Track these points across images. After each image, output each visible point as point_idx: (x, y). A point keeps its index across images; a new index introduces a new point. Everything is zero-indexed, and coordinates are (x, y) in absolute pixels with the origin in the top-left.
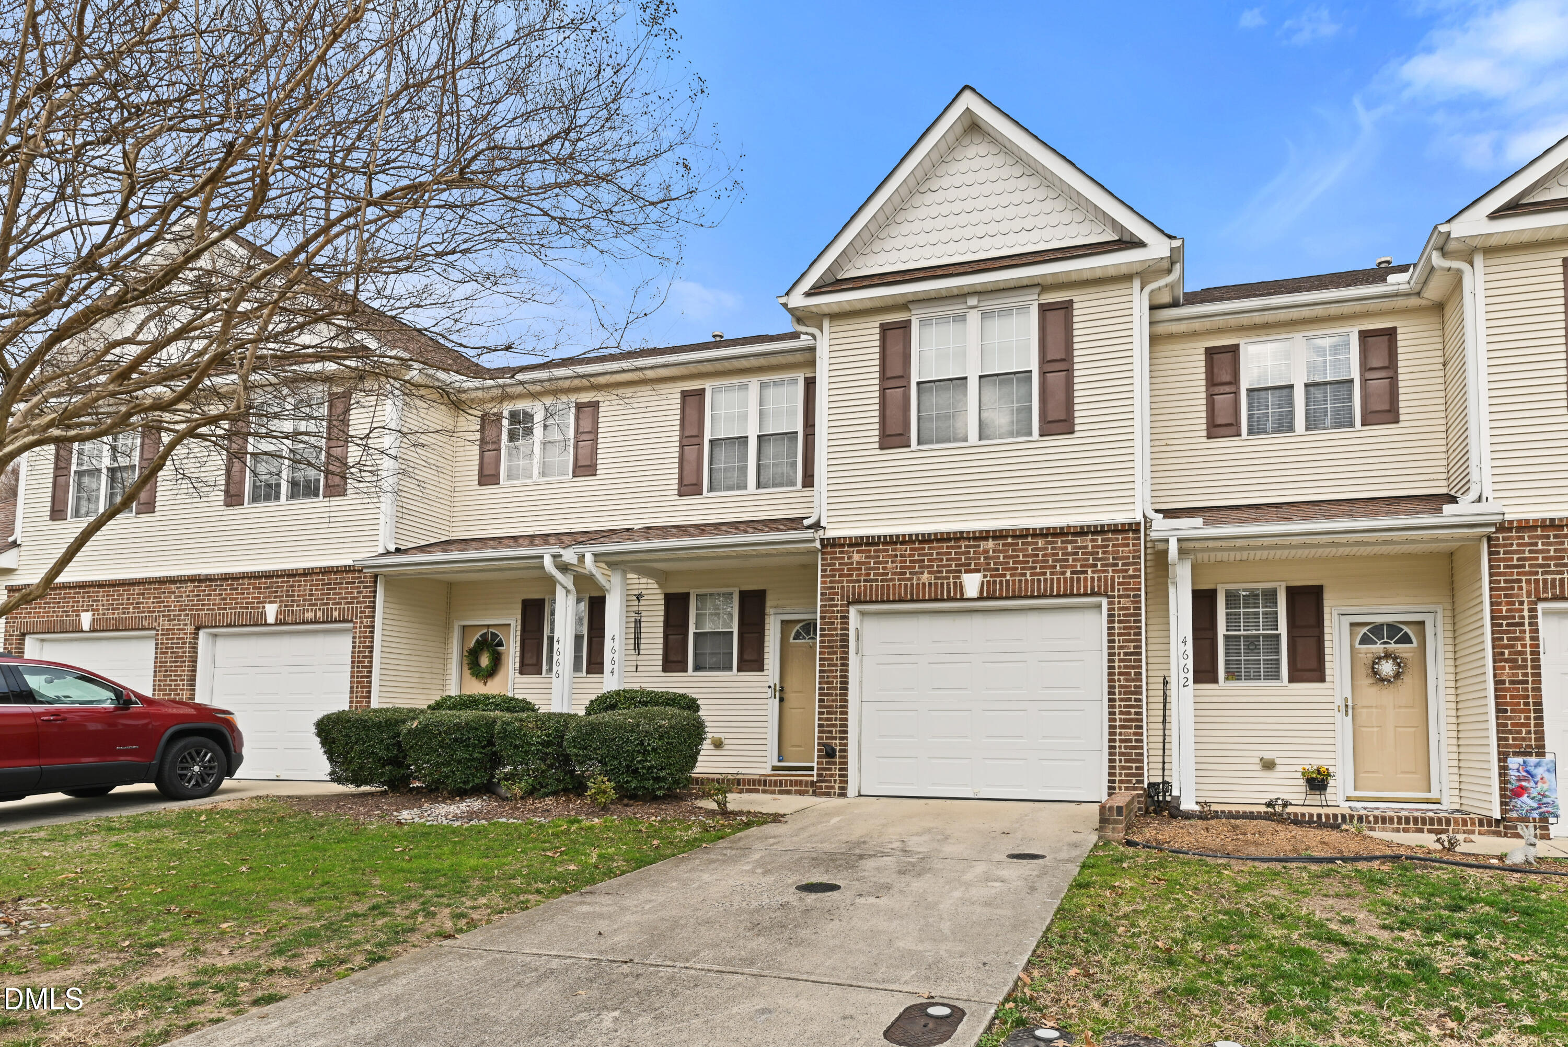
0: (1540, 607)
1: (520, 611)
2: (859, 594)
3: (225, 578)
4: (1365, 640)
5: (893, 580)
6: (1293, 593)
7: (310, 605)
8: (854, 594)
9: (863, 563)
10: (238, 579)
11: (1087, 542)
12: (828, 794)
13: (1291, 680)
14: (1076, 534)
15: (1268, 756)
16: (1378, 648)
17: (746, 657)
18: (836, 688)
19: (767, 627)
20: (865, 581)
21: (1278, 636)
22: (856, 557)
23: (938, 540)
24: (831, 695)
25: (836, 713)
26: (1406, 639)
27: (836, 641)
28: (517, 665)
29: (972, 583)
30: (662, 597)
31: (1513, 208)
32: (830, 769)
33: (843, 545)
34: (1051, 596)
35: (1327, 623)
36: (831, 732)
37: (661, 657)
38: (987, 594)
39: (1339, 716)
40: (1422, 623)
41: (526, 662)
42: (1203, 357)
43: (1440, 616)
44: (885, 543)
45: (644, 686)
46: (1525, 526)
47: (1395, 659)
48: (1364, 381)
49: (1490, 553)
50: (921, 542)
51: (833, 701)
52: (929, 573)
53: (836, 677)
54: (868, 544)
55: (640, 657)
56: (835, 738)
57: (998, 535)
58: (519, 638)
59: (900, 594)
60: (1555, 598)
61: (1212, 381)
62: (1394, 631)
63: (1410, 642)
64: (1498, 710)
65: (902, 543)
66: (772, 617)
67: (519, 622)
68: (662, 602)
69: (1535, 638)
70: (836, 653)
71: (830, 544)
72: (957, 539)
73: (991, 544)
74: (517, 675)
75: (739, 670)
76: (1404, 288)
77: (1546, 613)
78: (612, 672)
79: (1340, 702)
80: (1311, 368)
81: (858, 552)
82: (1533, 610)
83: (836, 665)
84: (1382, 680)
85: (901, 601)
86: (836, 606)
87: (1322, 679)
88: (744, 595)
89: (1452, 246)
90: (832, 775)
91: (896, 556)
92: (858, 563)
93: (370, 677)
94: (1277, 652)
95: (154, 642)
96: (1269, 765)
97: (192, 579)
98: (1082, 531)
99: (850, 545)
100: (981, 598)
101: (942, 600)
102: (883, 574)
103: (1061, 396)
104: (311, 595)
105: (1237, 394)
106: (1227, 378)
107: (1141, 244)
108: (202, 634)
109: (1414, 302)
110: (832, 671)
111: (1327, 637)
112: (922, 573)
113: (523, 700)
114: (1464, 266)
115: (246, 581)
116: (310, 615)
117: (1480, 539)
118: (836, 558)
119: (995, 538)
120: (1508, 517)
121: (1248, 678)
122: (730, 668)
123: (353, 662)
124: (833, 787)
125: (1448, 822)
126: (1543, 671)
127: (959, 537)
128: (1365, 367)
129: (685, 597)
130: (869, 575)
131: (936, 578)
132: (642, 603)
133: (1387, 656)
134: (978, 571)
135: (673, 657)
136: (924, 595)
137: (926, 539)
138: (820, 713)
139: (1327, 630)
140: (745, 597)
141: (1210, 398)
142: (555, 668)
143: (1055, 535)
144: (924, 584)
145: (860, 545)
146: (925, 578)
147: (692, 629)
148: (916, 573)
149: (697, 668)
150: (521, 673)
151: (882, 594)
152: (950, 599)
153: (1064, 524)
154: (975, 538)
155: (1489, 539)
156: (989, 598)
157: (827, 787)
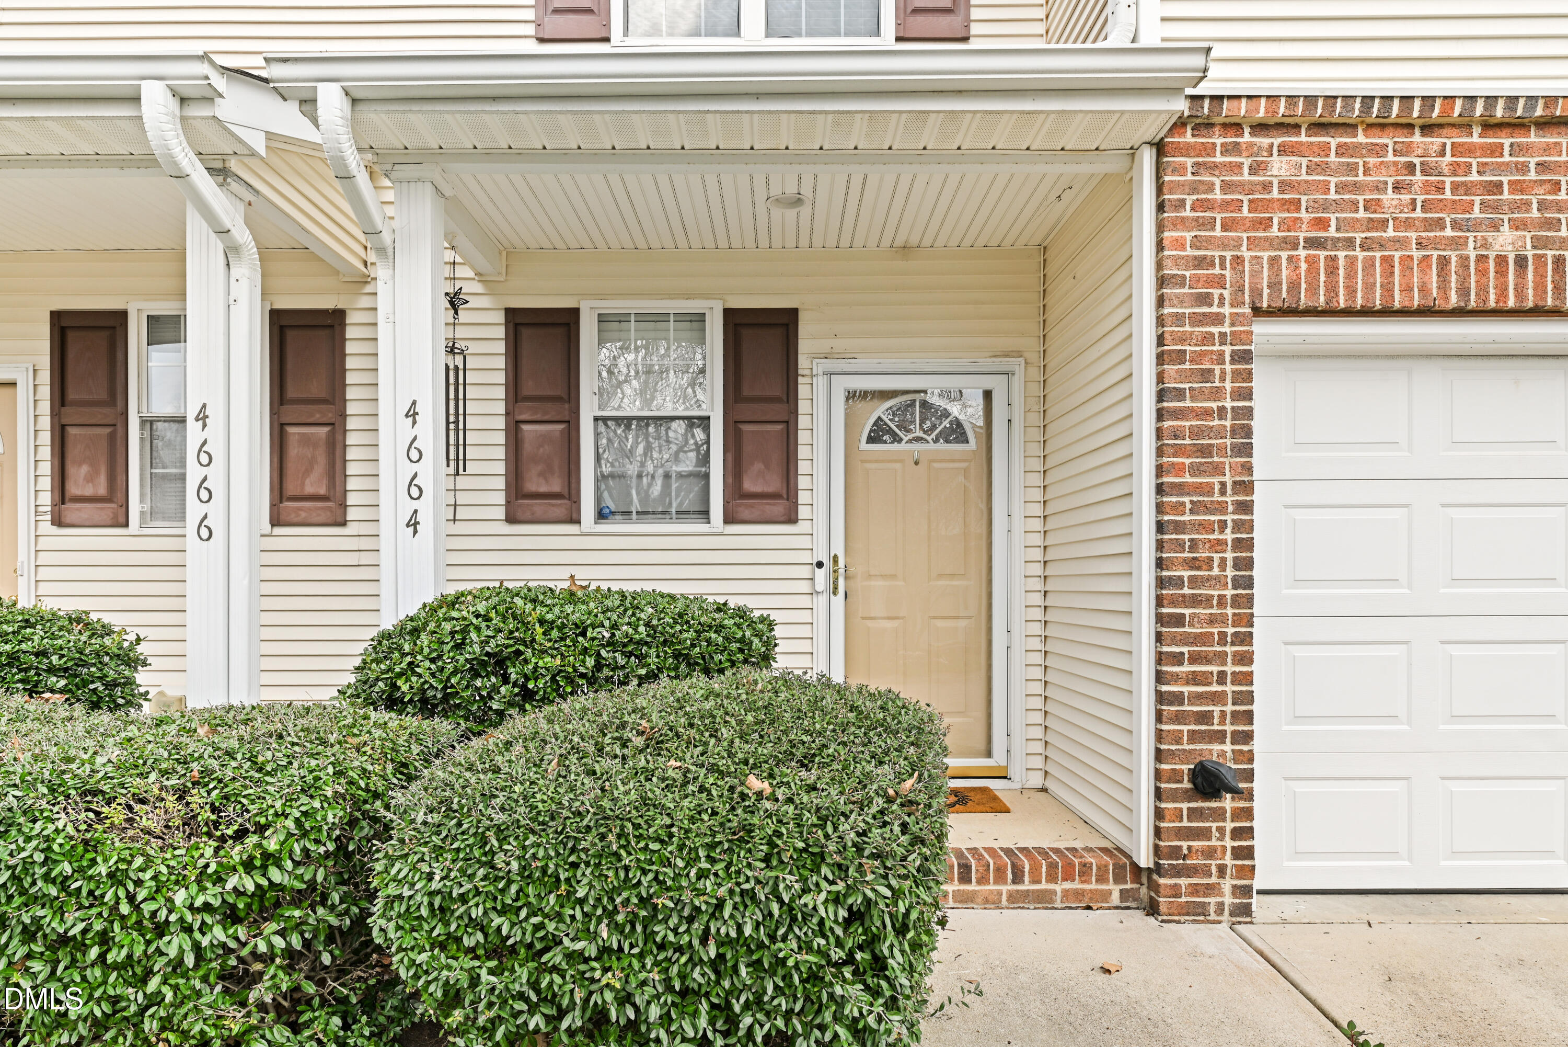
1: (46, 345)
2: (1294, 287)
5: (1400, 243)
8: (1274, 285)
9: (1308, 187)
12: (1198, 912)
17: (749, 485)
18: (1219, 581)
20: (1312, 243)
22: (1279, 168)
24: (1206, 601)
25: (1221, 658)
27: (1219, 433)
28: (46, 499)
30: (500, 317)
32: (1204, 834)
33: (1236, 127)
36: (1205, 718)
37: (501, 483)
41: (73, 489)
44: (1378, 125)
45: (582, 574)
50: (1489, 127)
51: (1212, 620)
52: (1517, 226)
53: (1219, 545)
54: (1319, 127)
55: (462, 482)
56: (1220, 737)
58: (45, 422)
59: (1424, 289)
65: (1430, 128)
67: (45, 377)
68: (501, 332)
70: (1218, 470)
71: (1194, 120)
74: (46, 527)
75: (729, 519)
78: (413, 524)
81: (1283, 150)
83: (1221, 508)
86: (1218, 319)
88: (738, 323)
90: (1210, 853)
91: (1411, 168)
92: (1285, 186)
102: (1372, 225)
110: (1205, 527)
112: (1495, 226)
113: (78, 619)
118: (1213, 168)
122: (704, 515)
124: (1210, 889)
129: (566, 324)
130: (1322, 224)
131: (1538, 243)
132: (463, 316)
135: (536, 483)
136: (1502, 293)
137: (1513, 119)
140: (744, 328)
144: (1501, 260)
145: (1294, 128)
146: (1505, 241)
147: (590, 409)
148: (1476, 226)
150: (58, 521)
151: (1369, 287)
157: (1195, 890)
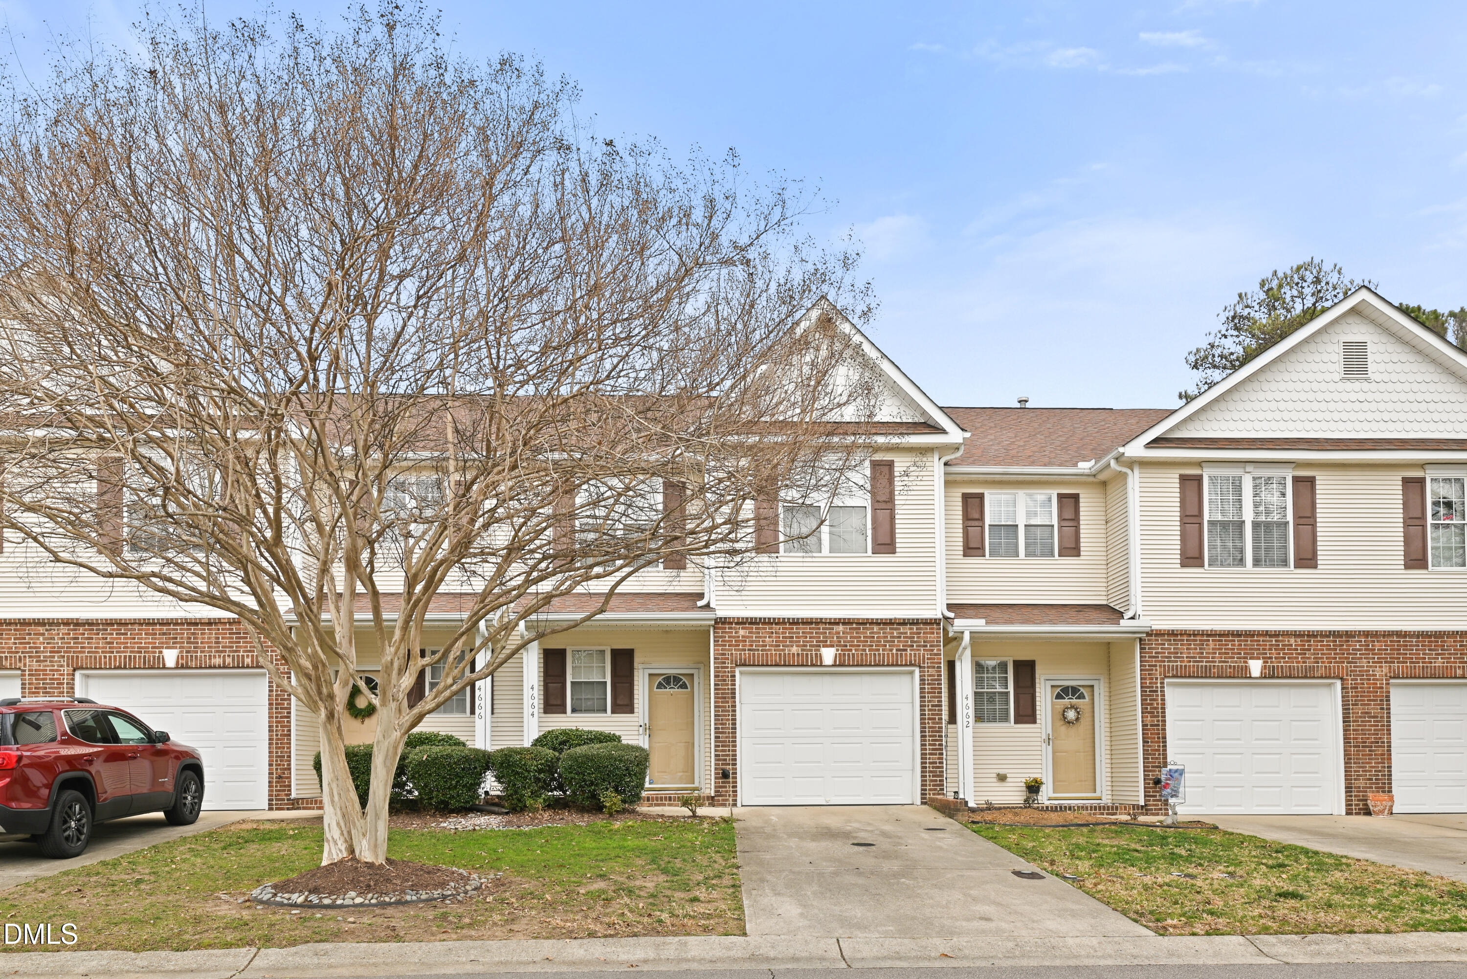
0: (1166, 680)
2: (745, 659)
3: (109, 623)
4: (1059, 696)
5: (770, 650)
6: (1018, 664)
7: (217, 652)
8: (740, 659)
9: (747, 637)
10: (126, 624)
11: (907, 629)
12: (724, 805)
13: (1017, 722)
14: (899, 624)
15: (1002, 772)
16: (1066, 701)
17: (619, 702)
18: (728, 728)
19: (636, 678)
20: (749, 650)
21: (1007, 694)
22: (742, 632)
23: (803, 623)
25: (729, 746)
26: (1081, 696)
27: (728, 694)
29: (828, 655)
30: (542, 652)
31: (1157, 442)
32: (725, 787)
33: (731, 623)
34: (883, 665)
35: (1037, 685)
36: (724, 760)
38: (840, 663)
39: (1044, 745)
40: (1092, 686)
42: (960, 499)
43: (1102, 682)
44: (764, 623)
46: (1159, 634)
47: (1076, 709)
48: (1060, 527)
49: (1141, 649)
50: (790, 624)
51: (726, 737)
52: (797, 646)
54: (751, 623)
56: (728, 764)
57: (846, 622)
59: (775, 660)
60: (1174, 676)
61: (966, 517)
62: (1074, 691)
63: (1084, 698)
64: (1144, 742)
65: (776, 624)
66: (641, 671)
69: (1163, 700)
70: (728, 702)
71: (721, 622)
72: (817, 623)
73: (841, 628)
75: (613, 712)
76: (1087, 471)
77: (1169, 684)
78: (532, 715)
79: (1044, 736)
80: (1029, 514)
81: (743, 628)
82: (1162, 683)
83: (728, 711)
84: (1069, 722)
85: (777, 665)
86: (726, 667)
87: (1034, 722)
88: (615, 653)
89: (1123, 459)
90: (726, 792)
91: (772, 633)
92: (743, 636)
93: (289, 717)
94: (1007, 702)
95: (19, 682)
96: (1002, 778)
97: (67, 623)
98: (904, 622)
99: (737, 623)
100: (834, 665)
101: (807, 666)
102: (763, 646)
103: (887, 527)
104: (216, 643)
105: (982, 527)
106: (977, 516)
107: (943, 431)
108: (78, 674)
109: (1091, 479)
110: (725, 715)
111: (1037, 694)
112: (792, 646)
114: (1129, 471)
115: (137, 627)
116: (217, 661)
117: (1135, 639)
118: (725, 633)
119: (844, 623)
120: (1154, 627)
121: (989, 721)
122: (605, 711)
123: (270, 704)
124: (727, 800)
125: (1117, 808)
126: (1167, 719)
127: (819, 622)
128: (1061, 518)
129: (562, 653)
130: (752, 645)
131: (802, 650)
133: (1072, 707)
134: (832, 646)
135: (553, 701)
136: (794, 661)
137: (795, 622)
138: (716, 746)
139: (1037, 690)
140: (617, 654)
141: (965, 529)
142: (477, 711)
143: (885, 624)
144: (793, 654)
145: (745, 623)
146: (794, 650)
147: (569, 679)
148: (788, 646)
149: (574, 711)
151: (762, 660)
152: (813, 665)
153: (892, 617)
154: (830, 623)
155: (1141, 640)
156: (840, 665)
157: (723, 800)
